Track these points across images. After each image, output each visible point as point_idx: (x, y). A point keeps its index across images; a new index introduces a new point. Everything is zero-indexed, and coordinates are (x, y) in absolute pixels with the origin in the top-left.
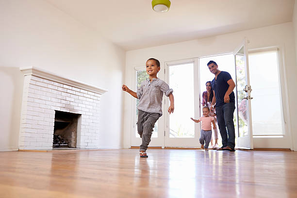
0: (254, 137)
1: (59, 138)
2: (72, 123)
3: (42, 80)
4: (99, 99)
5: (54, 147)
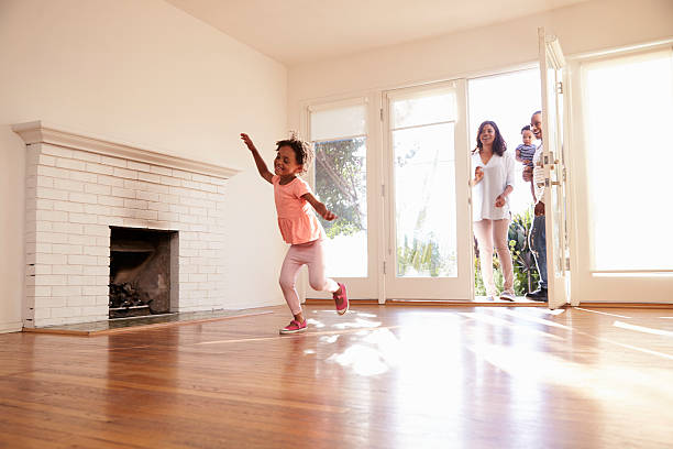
1: (125, 292)
2: (157, 254)
3: (70, 154)
4: (221, 190)
5: (112, 314)
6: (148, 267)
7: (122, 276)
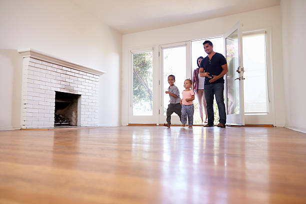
0: (245, 114)
1: (60, 117)
2: (72, 103)
3: (41, 62)
4: (97, 80)
5: (55, 125)
6: (68, 109)
7: (59, 111)
